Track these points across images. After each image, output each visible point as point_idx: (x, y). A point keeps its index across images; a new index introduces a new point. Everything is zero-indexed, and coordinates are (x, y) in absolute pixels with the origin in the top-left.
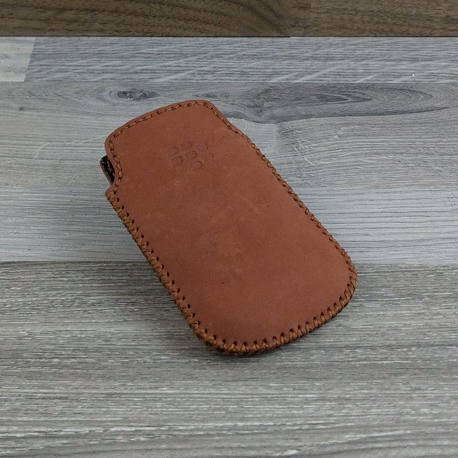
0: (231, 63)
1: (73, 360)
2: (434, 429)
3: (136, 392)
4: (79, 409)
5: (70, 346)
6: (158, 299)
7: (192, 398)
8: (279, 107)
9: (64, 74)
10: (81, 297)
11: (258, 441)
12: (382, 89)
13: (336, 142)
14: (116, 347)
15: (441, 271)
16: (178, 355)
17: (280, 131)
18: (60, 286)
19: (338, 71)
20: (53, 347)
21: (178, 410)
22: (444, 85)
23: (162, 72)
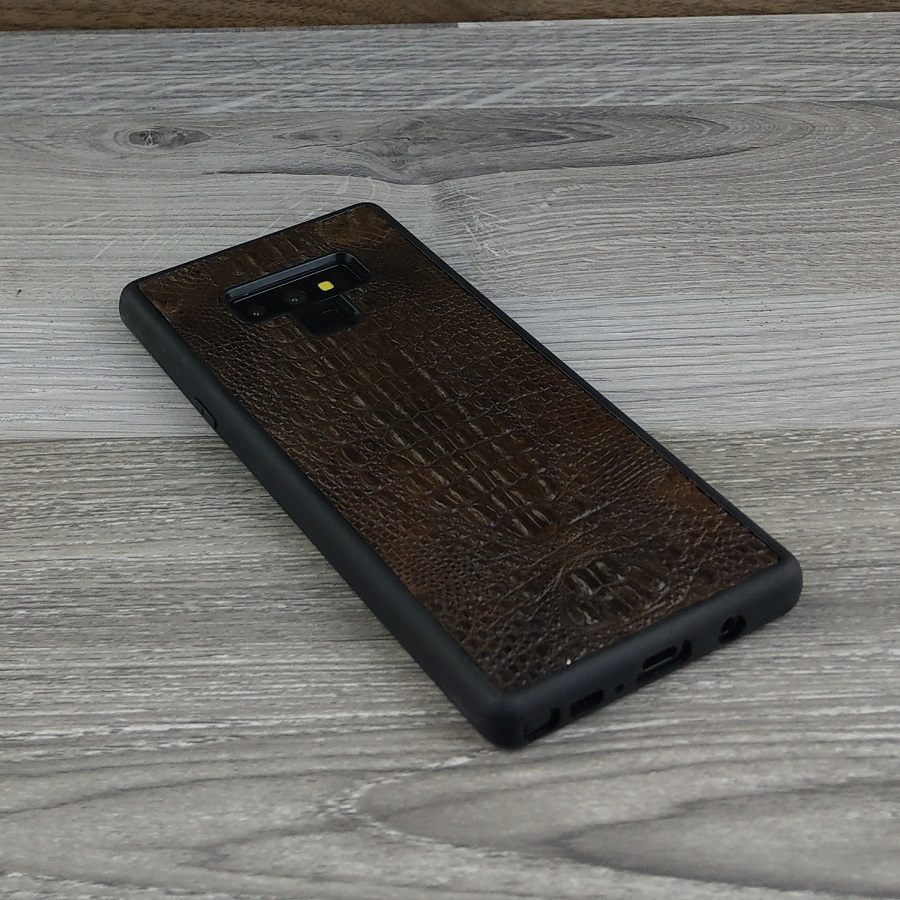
0: (346, 76)
1: (53, 611)
2: (722, 714)
3: (171, 663)
4: (64, 696)
5: (46, 586)
6: (210, 501)
7: (274, 671)
8: (436, 154)
9: (28, 101)
10: (66, 501)
11: (396, 743)
12: (633, 116)
13: (544, 215)
14: (133, 586)
15: (739, 442)
16: (248, 598)
17: (438, 198)
18: (26, 483)
19: (549, 85)
20: (14, 589)
21: (249, 692)
22: (749, 106)
23: (215, 94)
